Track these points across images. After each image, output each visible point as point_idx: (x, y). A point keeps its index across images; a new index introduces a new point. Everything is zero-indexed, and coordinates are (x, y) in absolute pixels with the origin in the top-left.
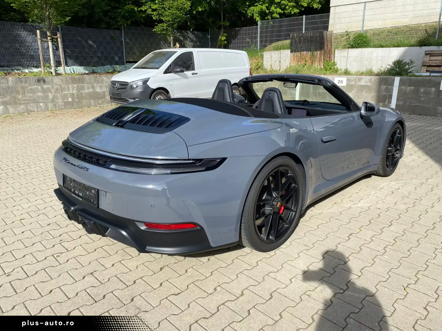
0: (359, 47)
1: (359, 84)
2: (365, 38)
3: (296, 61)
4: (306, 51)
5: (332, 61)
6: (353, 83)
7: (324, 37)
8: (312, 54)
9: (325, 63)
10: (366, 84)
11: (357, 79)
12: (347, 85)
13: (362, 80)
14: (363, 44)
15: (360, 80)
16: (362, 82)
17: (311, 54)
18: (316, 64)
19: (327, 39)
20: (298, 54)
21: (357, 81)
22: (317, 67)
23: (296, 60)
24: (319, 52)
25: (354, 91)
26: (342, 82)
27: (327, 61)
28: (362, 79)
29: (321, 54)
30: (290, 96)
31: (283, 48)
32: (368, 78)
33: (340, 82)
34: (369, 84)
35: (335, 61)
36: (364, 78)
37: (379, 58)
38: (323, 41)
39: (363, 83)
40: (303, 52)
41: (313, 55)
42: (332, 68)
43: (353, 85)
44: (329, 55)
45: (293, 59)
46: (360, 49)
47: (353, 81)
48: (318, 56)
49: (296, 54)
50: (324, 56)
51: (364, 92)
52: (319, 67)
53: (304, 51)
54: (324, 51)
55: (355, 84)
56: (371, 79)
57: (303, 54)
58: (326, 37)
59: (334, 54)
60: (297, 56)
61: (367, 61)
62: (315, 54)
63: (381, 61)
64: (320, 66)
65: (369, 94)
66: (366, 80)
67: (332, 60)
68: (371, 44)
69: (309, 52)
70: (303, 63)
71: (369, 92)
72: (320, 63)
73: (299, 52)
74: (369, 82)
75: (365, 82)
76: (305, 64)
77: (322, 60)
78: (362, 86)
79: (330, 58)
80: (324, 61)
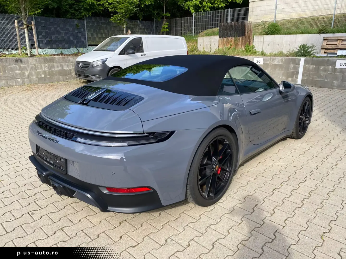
0: (272, 34)
1: (273, 63)
2: (277, 27)
3: (223, 45)
4: (231, 37)
5: (252, 45)
6: (268, 62)
7: (245, 26)
8: (236, 39)
9: (246, 47)
10: (279, 63)
11: (271, 59)
12: (263, 63)
13: (275, 60)
14: (275, 31)
15: (274, 60)
16: (275, 62)
18: (239, 47)
19: (247, 28)
20: (225, 39)
21: (272, 61)
23: (223, 44)
24: (241, 38)
25: (269, 69)
26: (259, 61)
27: (247, 45)
28: (275, 59)
29: (242, 40)
31: (213, 34)
32: (280, 58)
33: (258, 62)
34: (281, 63)
35: (254, 44)
36: (277, 58)
37: (288, 43)
38: (244, 30)
40: (228, 38)
41: (236, 40)
42: (252, 50)
43: (268, 64)
44: (249, 40)
45: (221, 43)
46: (273, 35)
48: (240, 41)
49: (223, 39)
50: (245, 41)
51: (277, 70)
52: (241, 49)
53: (229, 36)
54: (245, 37)
55: (270, 63)
56: (282, 59)
57: (229, 39)
58: (246, 26)
59: (253, 39)
60: (224, 41)
61: (278, 45)
62: (238, 40)
63: (289, 45)
64: (242, 48)
65: (280, 71)
66: (278, 60)
67: (251, 44)
68: (282, 32)
69: (234, 38)
71: (280, 69)
72: (242, 46)
73: (226, 38)
74: (280, 62)
75: (278, 62)
76: (230, 47)
77: (243, 44)
78: (275, 65)
79: (250, 42)
80: (245, 45)
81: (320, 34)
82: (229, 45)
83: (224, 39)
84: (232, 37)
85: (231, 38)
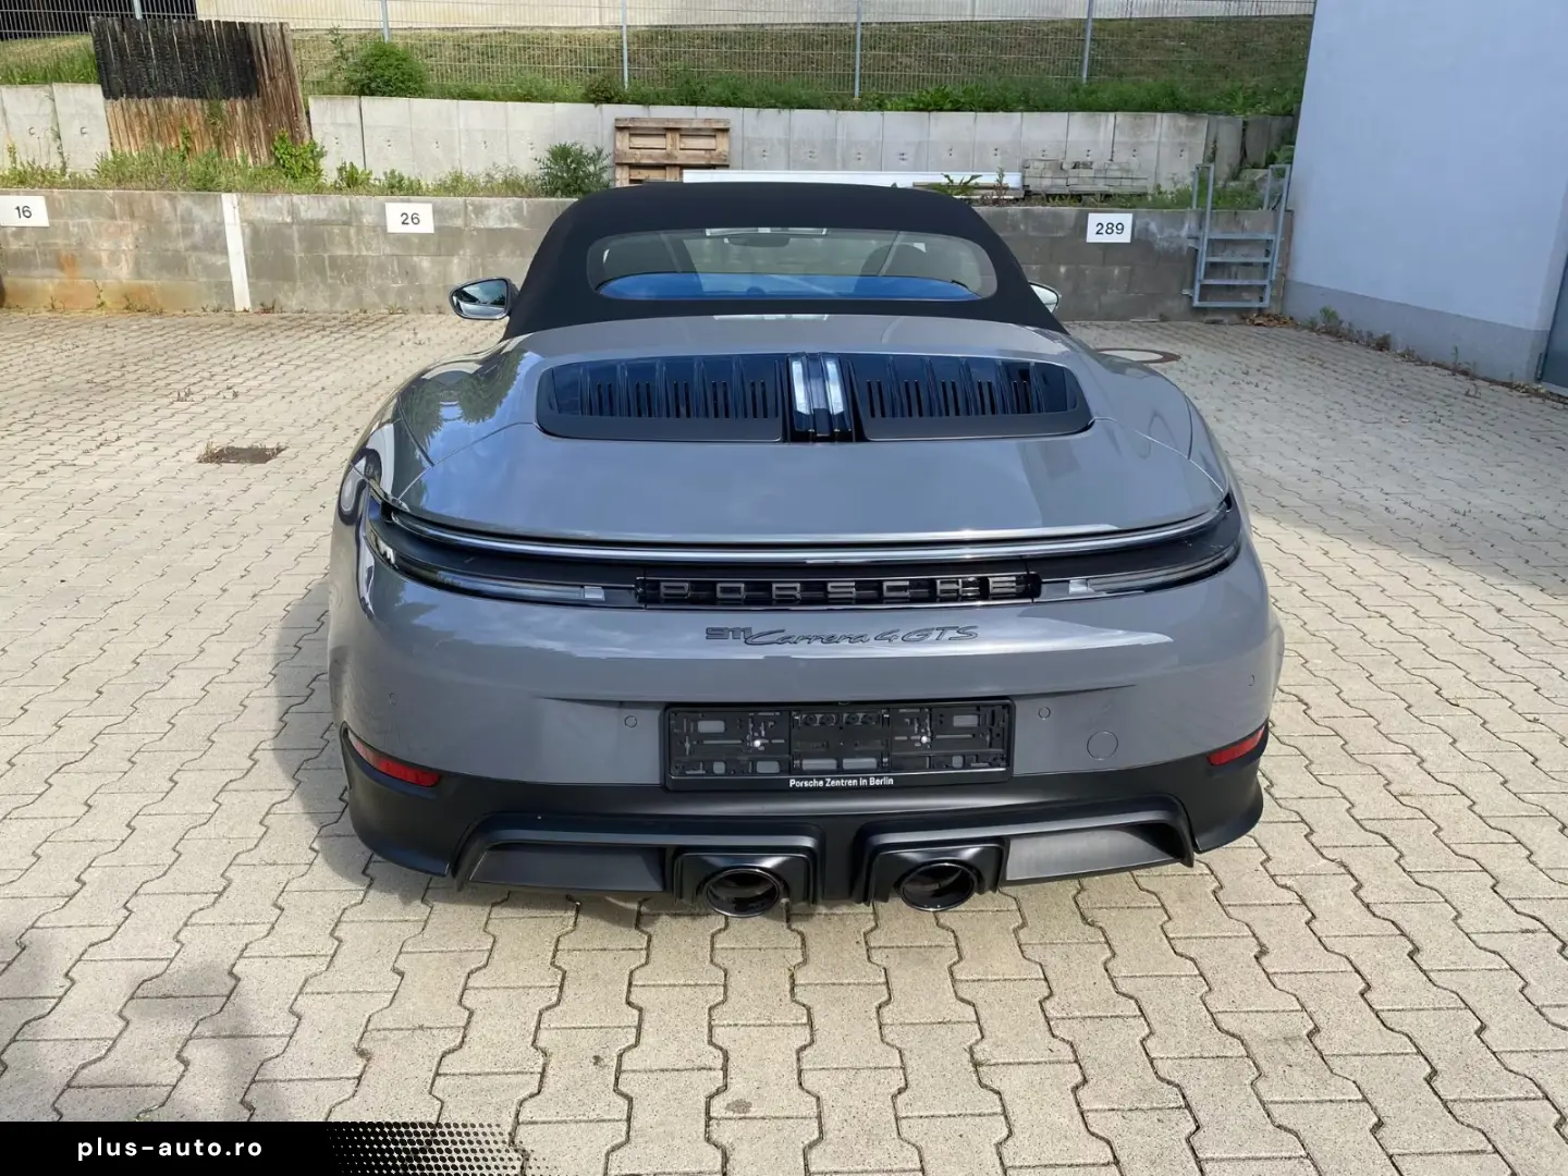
0: (391, 91)
1: (480, 226)
2: (405, 60)
3: (142, 135)
4: (182, 96)
5: (306, 142)
6: (459, 222)
7: (253, 45)
8: (210, 108)
9: (276, 149)
10: (506, 225)
11: (470, 208)
12: (436, 228)
13: (487, 212)
14: (402, 82)
15: (480, 211)
16: (487, 219)
17: (206, 107)
18: (238, 152)
19: (266, 55)
20: (148, 105)
21: (473, 216)
22: (244, 161)
23: (137, 130)
24: (240, 105)
25: (468, 252)
26: (415, 219)
27: (282, 138)
28: (488, 207)
29: (249, 113)
30: (204, 280)
32: (509, 203)
33: (409, 221)
34: (515, 225)
35: (317, 137)
36: (495, 205)
37: (478, 136)
38: (252, 62)
39: (492, 222)
40: (167, 100)
41: (215, 113)
42: (311, 167)
43: (459, 231)
44: (286, 119)
45: (122, 125)
46: (400, 100)
47: (454, 215)
48: (239, 118)
49: (134, 109)
50: (266, 120)
51: (502, 254)
52: (250, 161)
53: (170, 94)
54: (264, 103)
55: (466, 225)
56: (519, 208)
57: (169, 106)
58: (261, 47)
59: (308, 113)
60: (139, 114)
61: (435, 145)
62: (225, 113)
63: (483, 145)
64: (255, 157)
65: (520, 259)
66: (501, 211)
67: (302, 137)
68: (429, 85)
69: (198, 102)
70: (173, 145)
71: (518, 252)
72: (252, 147)
73: (150, 100)
74: (512, 219)
75: (502, 219)
76: (188, 149)
77: (259, 134)
78: (491, 231)
79: (293, 126)
80: (270, 140)
81: (599, 106)
82: (174, 139)
83: (137, 107)
84: (186, 100)
85: (181, 100)
